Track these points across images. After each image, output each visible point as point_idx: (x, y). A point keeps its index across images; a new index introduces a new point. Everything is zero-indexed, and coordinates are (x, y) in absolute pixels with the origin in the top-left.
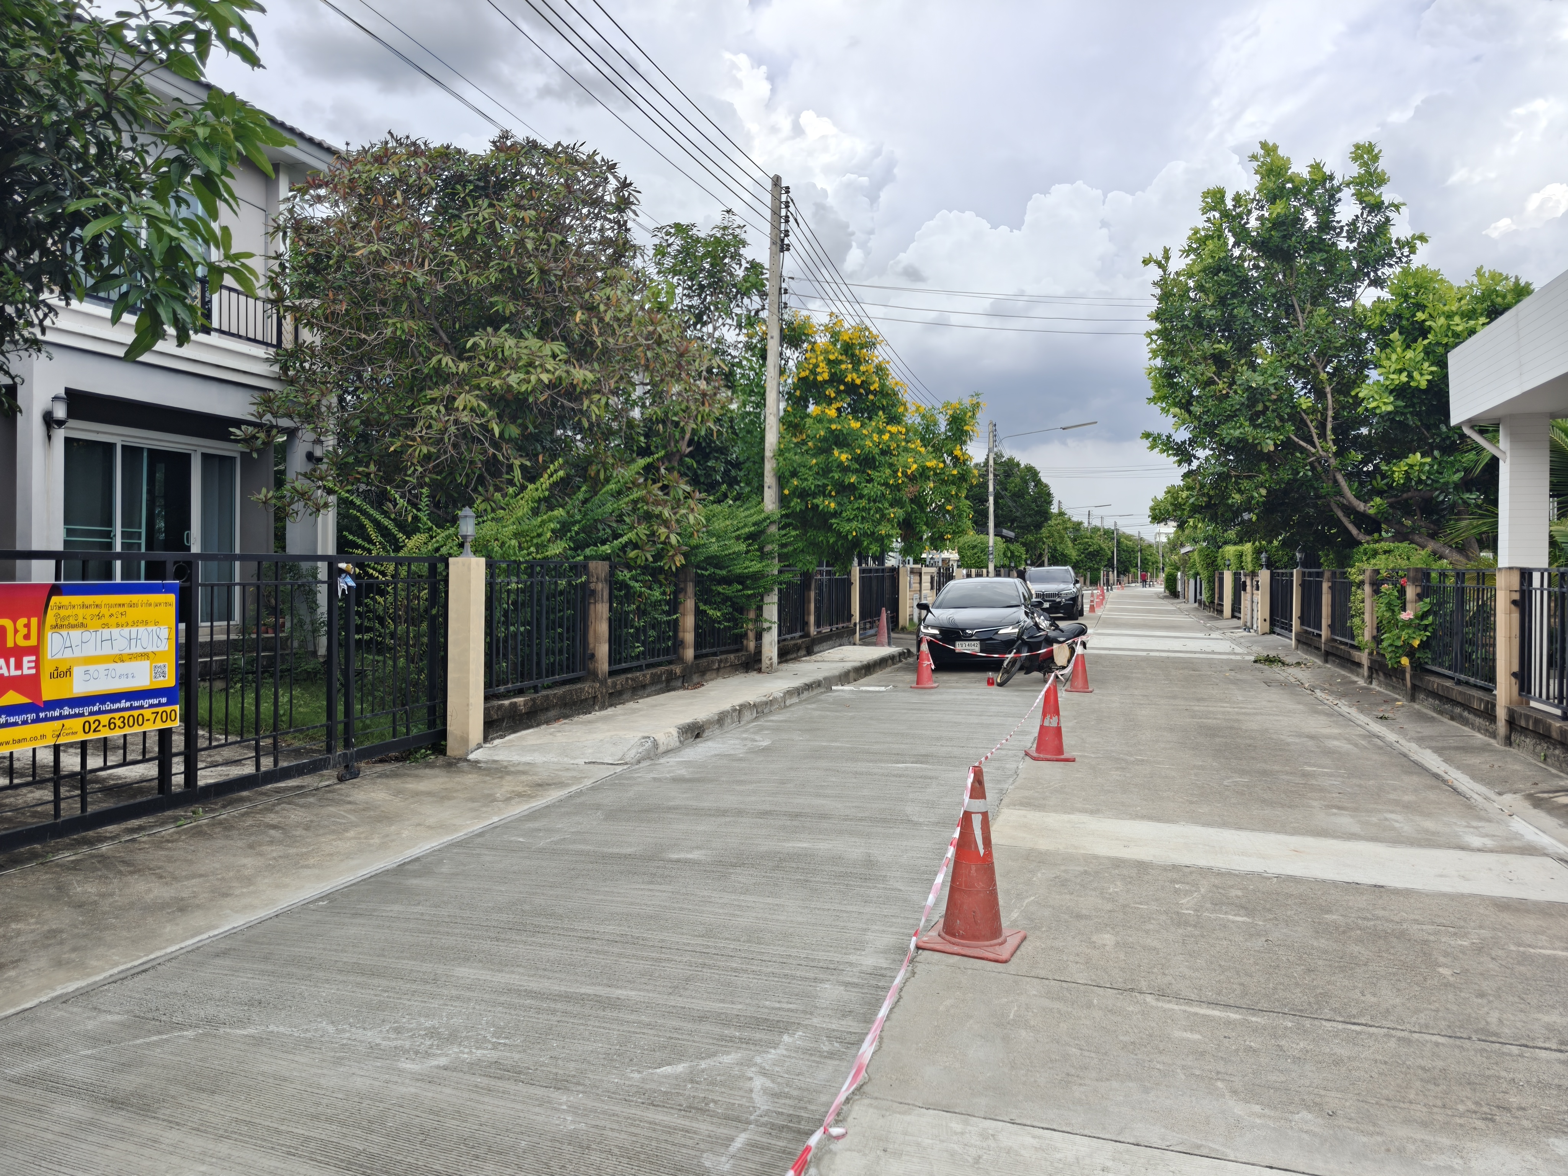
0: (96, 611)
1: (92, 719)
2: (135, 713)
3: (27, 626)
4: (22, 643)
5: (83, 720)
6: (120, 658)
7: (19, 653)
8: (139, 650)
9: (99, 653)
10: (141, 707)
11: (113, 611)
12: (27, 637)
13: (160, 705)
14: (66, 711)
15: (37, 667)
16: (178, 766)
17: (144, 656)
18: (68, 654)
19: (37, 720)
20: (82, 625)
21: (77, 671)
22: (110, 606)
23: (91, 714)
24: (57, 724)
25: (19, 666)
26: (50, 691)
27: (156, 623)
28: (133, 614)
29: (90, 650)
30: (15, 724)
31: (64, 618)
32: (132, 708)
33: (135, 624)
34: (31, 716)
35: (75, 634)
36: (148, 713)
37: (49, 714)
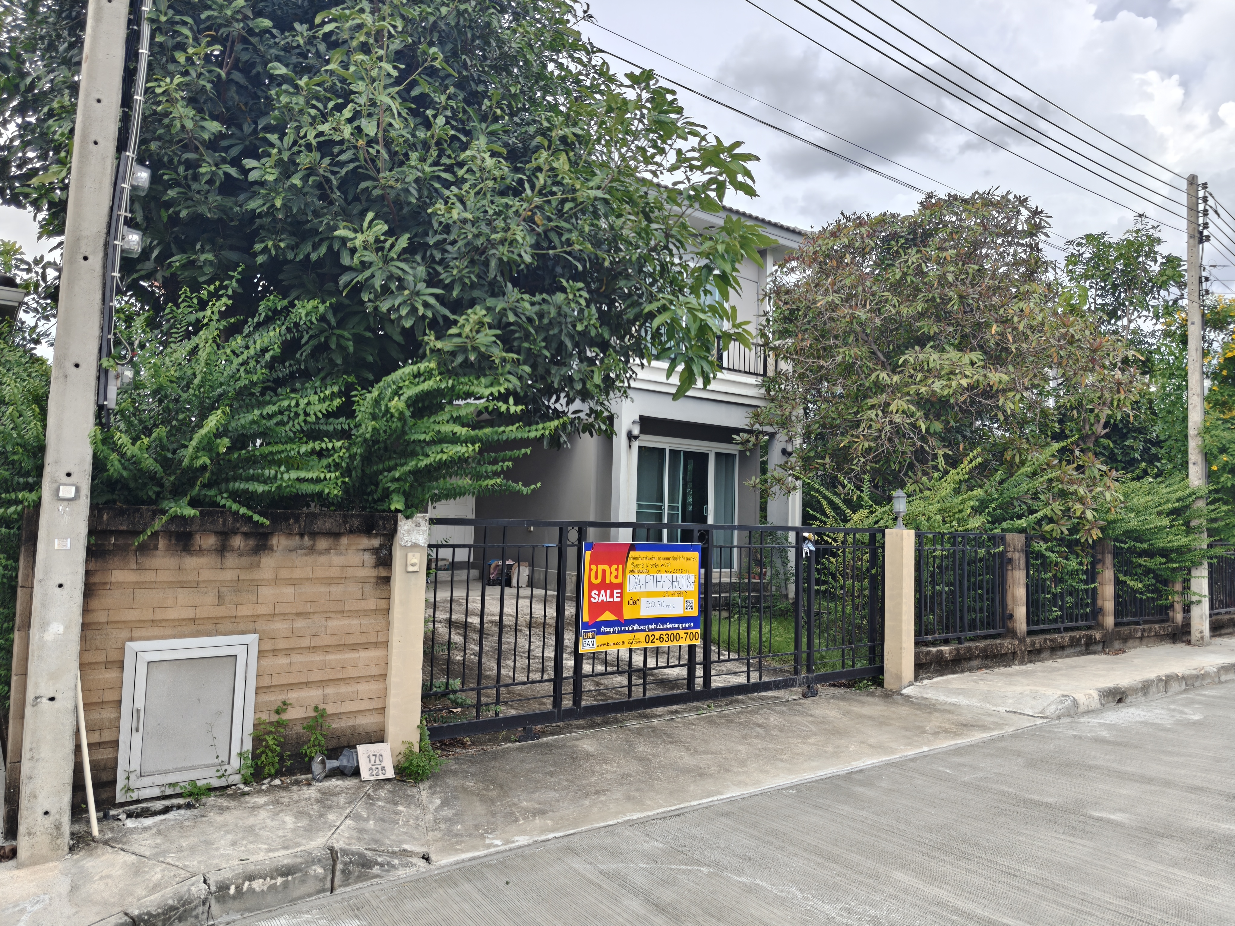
0: (653, 562)
1: (650, 633)
2: (675, 632)
3: (617, 570)
4: (614, 581)
5: (645, 634)
6: (667, 594)
7: (612, 587)
8: (678, 589)
9: (655, 590)
10: (678, 629)
11: (663, 562)
12: (616, 577)
13: (689, 628)
14: (636, 627)
15: (621, 597)
16: (699, 672)
17: (680, 593)
18: (638, 589)
19: (621, 632)
20: (646, 571)
21: (643, 601)
22: (661, 559)
23: (650, 630)
24: (631, 635)
25: (612, 596)
26: (628, 614)
27: (688, 572)
28: (675, 564)
29: (650, 588)
30: (609, 633)
31: (637, 566)
32: (673, 629)
33: (676, 571)
34: (617, 629)
35: (642, 576)
36: (682, 633)
37: (628, 628)
